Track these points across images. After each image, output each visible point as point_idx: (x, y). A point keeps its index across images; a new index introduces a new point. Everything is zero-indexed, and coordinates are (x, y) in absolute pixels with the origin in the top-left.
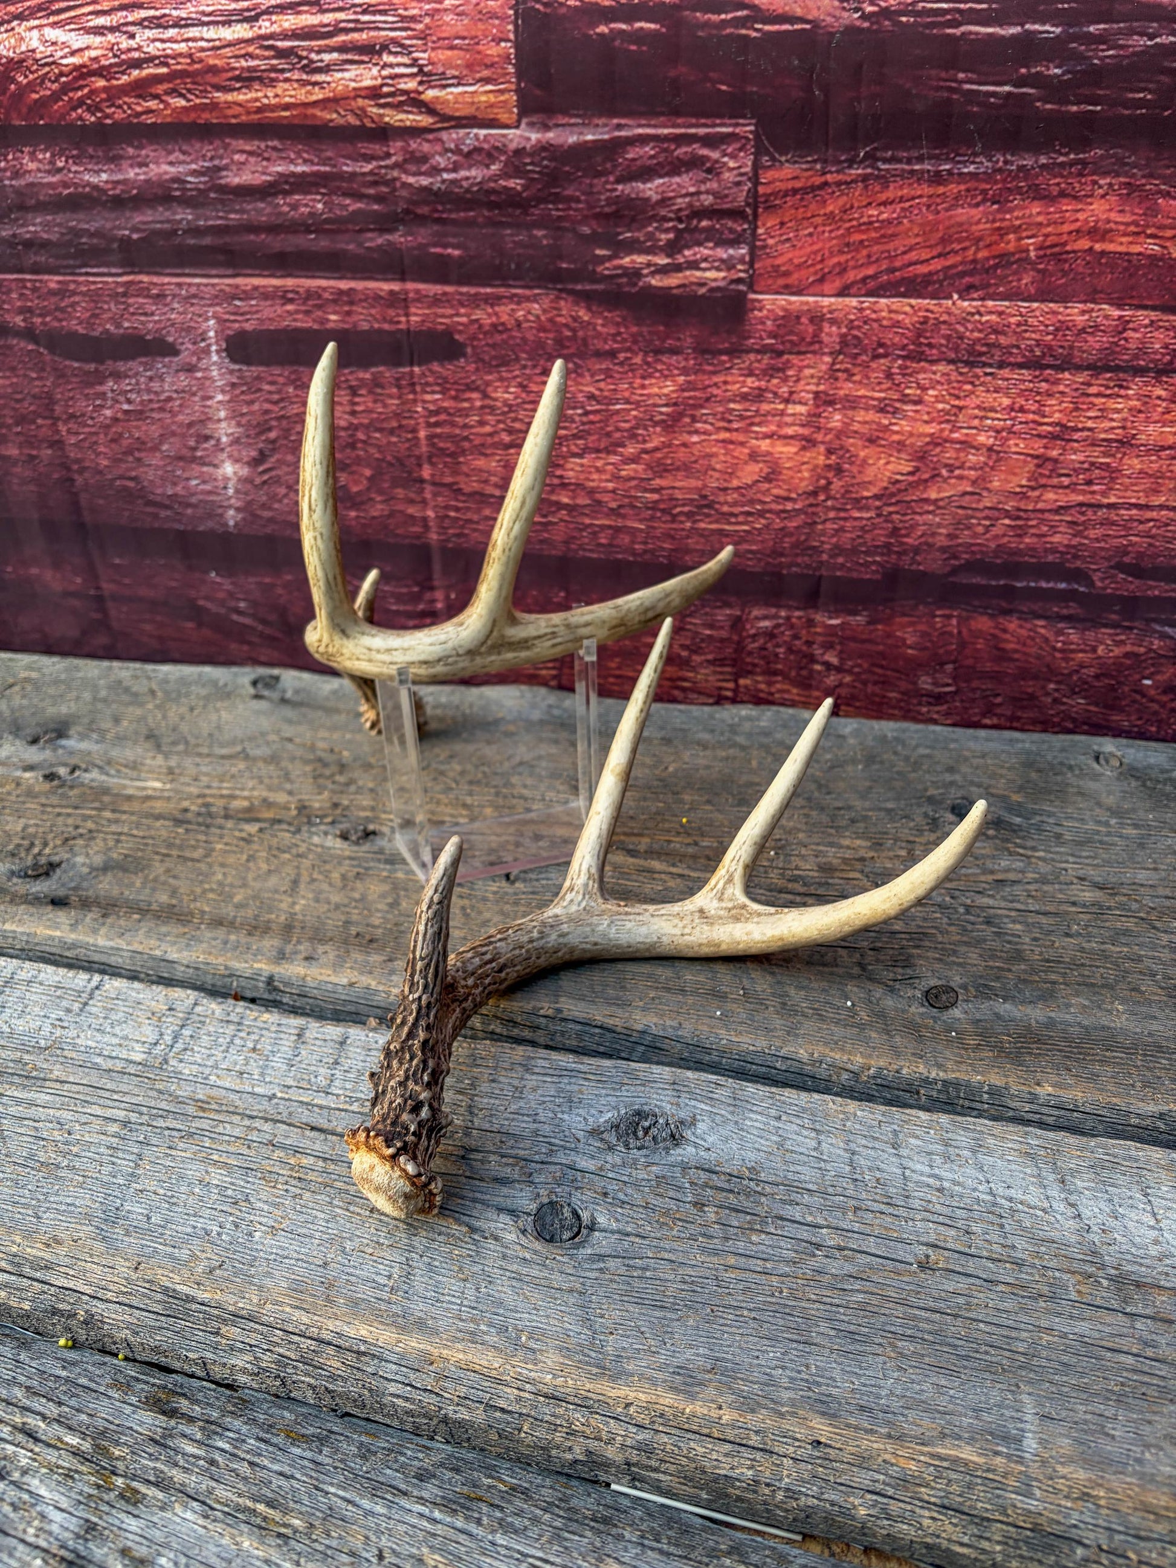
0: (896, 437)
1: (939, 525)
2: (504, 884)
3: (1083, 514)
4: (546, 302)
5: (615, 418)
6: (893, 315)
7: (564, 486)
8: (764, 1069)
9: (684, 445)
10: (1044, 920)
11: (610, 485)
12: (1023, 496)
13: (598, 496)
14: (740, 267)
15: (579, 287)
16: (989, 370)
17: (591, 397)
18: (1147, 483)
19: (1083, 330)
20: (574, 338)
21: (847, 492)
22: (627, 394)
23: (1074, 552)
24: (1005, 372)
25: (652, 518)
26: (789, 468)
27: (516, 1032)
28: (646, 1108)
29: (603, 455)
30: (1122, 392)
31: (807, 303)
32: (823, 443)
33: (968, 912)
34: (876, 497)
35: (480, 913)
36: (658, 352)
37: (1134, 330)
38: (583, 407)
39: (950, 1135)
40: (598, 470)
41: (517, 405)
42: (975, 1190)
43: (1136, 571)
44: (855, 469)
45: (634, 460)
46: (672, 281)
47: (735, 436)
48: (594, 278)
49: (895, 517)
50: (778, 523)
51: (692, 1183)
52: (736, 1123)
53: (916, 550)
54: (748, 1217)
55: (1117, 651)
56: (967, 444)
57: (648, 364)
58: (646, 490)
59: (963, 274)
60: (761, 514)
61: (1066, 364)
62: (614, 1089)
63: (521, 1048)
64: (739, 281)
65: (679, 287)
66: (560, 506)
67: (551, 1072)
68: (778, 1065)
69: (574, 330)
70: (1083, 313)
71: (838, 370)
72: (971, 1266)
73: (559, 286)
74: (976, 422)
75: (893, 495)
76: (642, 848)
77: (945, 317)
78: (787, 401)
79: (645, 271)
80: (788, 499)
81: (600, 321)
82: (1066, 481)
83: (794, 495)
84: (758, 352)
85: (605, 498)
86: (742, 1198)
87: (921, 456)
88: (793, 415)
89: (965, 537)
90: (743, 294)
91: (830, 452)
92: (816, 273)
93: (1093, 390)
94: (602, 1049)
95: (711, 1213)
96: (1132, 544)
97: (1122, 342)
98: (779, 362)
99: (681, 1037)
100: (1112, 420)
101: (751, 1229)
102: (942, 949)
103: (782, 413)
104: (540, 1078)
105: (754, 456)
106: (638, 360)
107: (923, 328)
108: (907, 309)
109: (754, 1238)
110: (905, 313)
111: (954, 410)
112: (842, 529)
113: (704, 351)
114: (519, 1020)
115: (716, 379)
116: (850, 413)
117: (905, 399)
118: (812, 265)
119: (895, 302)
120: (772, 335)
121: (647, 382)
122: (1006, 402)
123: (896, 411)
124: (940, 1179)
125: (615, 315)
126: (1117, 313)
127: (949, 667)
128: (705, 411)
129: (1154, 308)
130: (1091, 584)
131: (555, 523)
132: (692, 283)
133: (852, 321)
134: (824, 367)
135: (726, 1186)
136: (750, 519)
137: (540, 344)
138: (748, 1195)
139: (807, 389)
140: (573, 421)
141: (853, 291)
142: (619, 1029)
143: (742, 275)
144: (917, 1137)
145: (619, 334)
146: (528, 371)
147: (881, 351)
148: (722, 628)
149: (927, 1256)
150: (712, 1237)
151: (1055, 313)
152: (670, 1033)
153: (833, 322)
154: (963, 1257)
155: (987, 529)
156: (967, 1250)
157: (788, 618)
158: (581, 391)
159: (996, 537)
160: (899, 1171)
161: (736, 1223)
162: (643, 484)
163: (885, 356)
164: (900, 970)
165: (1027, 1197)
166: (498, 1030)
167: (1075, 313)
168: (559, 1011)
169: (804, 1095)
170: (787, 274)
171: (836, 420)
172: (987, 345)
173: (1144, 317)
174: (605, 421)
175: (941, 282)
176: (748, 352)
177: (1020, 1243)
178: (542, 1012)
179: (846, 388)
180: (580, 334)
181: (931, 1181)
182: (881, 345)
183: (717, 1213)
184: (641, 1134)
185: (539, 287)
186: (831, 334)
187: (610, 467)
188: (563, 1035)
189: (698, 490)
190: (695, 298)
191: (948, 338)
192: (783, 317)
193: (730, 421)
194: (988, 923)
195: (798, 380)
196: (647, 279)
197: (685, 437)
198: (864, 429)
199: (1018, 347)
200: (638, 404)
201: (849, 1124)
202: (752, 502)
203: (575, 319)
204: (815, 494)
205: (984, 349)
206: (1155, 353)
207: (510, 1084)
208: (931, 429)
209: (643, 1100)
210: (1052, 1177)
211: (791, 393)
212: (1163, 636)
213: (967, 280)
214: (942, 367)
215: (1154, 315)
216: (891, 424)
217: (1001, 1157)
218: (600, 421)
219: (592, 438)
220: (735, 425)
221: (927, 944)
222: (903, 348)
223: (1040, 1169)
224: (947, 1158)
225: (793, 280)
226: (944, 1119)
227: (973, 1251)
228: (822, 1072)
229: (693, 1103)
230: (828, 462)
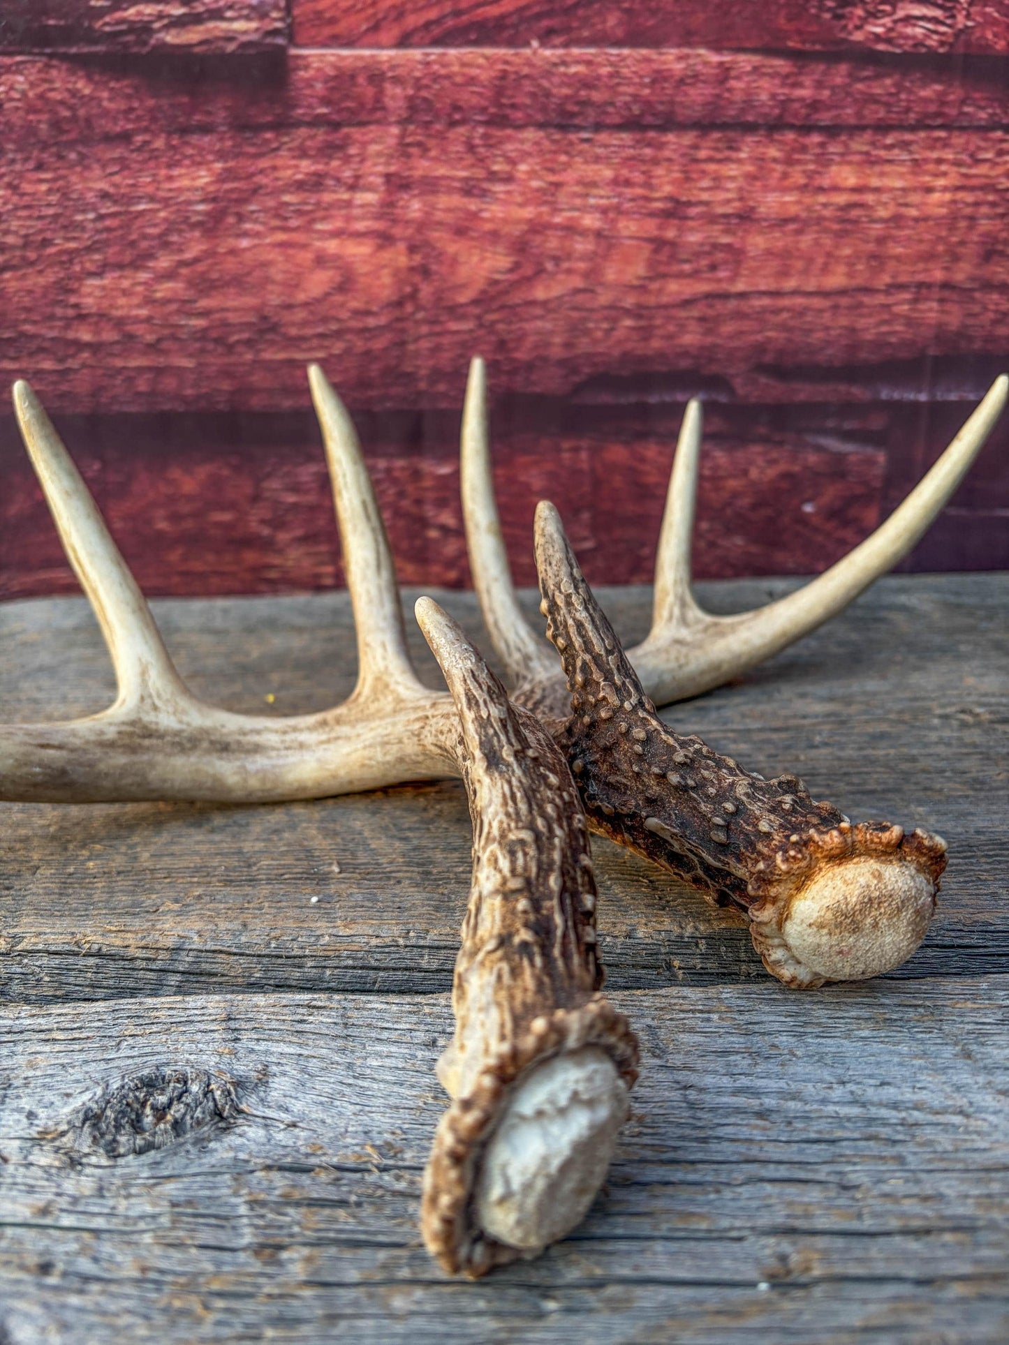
0: (488, 227)
1: (552, 332)
3: (711, 306)
4: (33, 73)
5: (138, 223)
6: (466, 70)
7: (82, 317)
9: (233, 252)
10: (775, 736)
11: (144, 312)
12: (642, 289)
13: (129, 328)
14: (275, 15)
15: (74, 50)
16: (585, 135)
17: (104, 196)
18: (774, 264)
19: (682, 81)
20: (74, 119)
21: (440, 299)
22: (150, 190)
23: (707, 354)
24: (603, 137)
25: (203, 351)
26: (366, 275)
28: (167, 1071)
29: (127, 272)
30: (734, 155)
31: (361, 58)
32: (401, 239)
34: (475, 302)
36: (184, 131)
37: (738, 78)
38: (95, 209)
39: (746, 1017)
40: (125, 293)
41: (9, 211)
42: (824, 1101)
43: (780, 371)
44: (444, 269)
45: (170, 275)
46: (191, 36)
47: (295, 237)
48: (92, 37)
49: (501, 327)
50: (360, 345)
51: (253, 1204)
52: (350, 1066)
53: (530, 366)
54: (382, 1255)
55: (772, 472)
56: (571, 229)
57: (174, 148)
58: (190, 315)
59: (539, 16)
60: (338, 334)
61: (669, 123)
64: (275, 32)
65: (201, 43)
66: (79, 346)
69: (71, 108)
70: (680, 58)
71: (409, 145)
72: (878, 1257)
73: (48, 50)
74: (578, 202)
75: (493, 298)
77: (526, 71)
78: (353, 188)
79: (157, 25)
80: (368, 313)
81: (105, 95)
82: (687, 267)
83: (375, 309)
84: (310, 124)
85: (139, 329)
86: (368, 1210)
87: (520, 247)
88: (362, 206)
89: (584, 345)
90: (282, 50)
91: (412, 249)
92: (367, 19)
93: (703, 154)
95: (296, 1264)
96: (769, 340)
97: (727, 95)
98: (336, 137)
99: (249, 945)
100: (728, 190)
101: (391, 1282)
103: (349, 204)
105: (321, 260)
106: (159, 143)
107: (504, 83)
108: (481, 61)
109: (399, 1302)
110: (479, 67)
111: (553, 189)
112: (437, 349)
113: (243, 126)
115: (264, 163)
116: (431, 198)
117: (493, 177)
118: (362, 10)
119: (467, 52)
120: (325, 101)
121: (176, 172)
122: (608, 173)
123: (484, 193)
124: (756, 1093)
125: (124, 85)
126: (715, 58)
127: (585, 516)
128: (253, 207)
129: (754, 51)
130: (731, 390)
131: (75, 371)
132: (218, 38)
133: (418, 79)
134: (392, 141)
135: (331, 1193)
136: (326, 343)
137: (31, 130)
138: (378, 1203)
139: (375, 171)
140: (84, 229)
141: (416, 39)
142: (132, 952)
143: (279, 25)
144: (692, 1031)
145: (131, 110)
146: (18, 167)
147: (457, 116)
148: (307, 492)
149: (783, 1258)
150: (298, 1321)
151: (647, 60)
152: (227, 942)
153: (397, 80)
154: (854, 1243)
155: (608, 332)
156: (855, 1225)
157: (389, 471)
158: (90, 189)
159: (619, 342)
160: (676, 1095)
161: (353, 1275)
162: (185, 307)
163: (463, 122)
165: (923, 1096)
167: (671, 58)
170: (333, 21)
171: (414, 207)
172: (578, 103)
173: (745, 61)
174: (126, 226)
175: (515, 26)
176: (298, 124)
177: (949, 1186)
179: (422, 167)
180: (82, 112)
181: (740, 1101)
182: (456, 108)
183: (309, 1260)
184: (148, 1119)
185: (20, 53)
186: (395, 96)
187: (140, 289)
188: (24, 982)
189: (258, 310)
190: (224, 57)
191: (533, 95)
192: (336, 77)
193: (286, 219)
195: (362, 161)
196: (161, 35)
197: (232, 242)
198: (449, 218)
199: (612, 104)
200: (166, 202)
202: (325, 320)
203: (74, 93)
204: (399, 304)
205: (576, 109)
206: (763, 105)
208: (528, 212)
209: (163, 1058)
210: (949, 1051)
211: (357, 177)
212: (819, 449)
213: (545, 23)
214: (530, 134)
215: (756, 59)
216: (481, 210)
217: (848, 1037)
218: (121, 227)
219: (111, 251)
220: (294, 223)
222: (483, 110)
223: (922, 1042)
224: (755, 1055)
225: (341, 27)
226: (728, 992)
227: (867, 1224)
229: (263, 1046)
230: (414, 264)
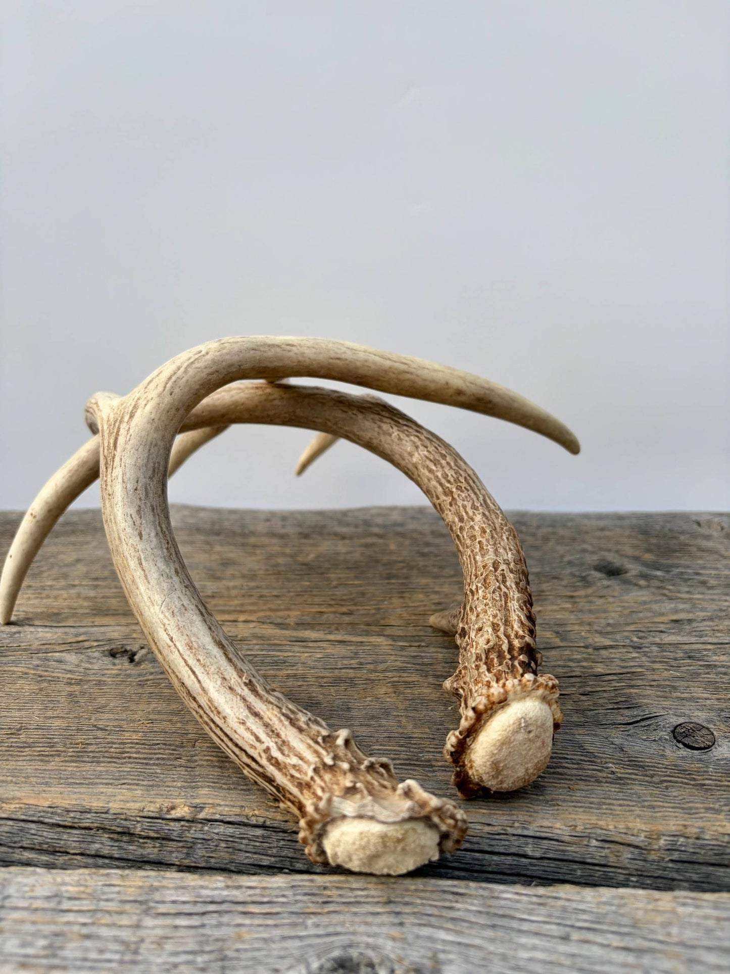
2: (127, 664)
8: (509, 860)
27: (134, 850)
33: (663, 651)
35: (92, 699)
62: (294, 925)
63: (141, 873)
67: (187, 908)
68: (529, 850)
76: (291, 621)
94: (266, 861)
102: (658, 686)
104: (169, 921)
114: (138, 830)
164: (626, 712)
166: (105, 851)
168: (199, 808)
169: (588, 894)
178: (175, 814)
194: (690, 657)
201: (675, 930)
207: (116, 939)
221: (640, 683)
228: (594, 851)
